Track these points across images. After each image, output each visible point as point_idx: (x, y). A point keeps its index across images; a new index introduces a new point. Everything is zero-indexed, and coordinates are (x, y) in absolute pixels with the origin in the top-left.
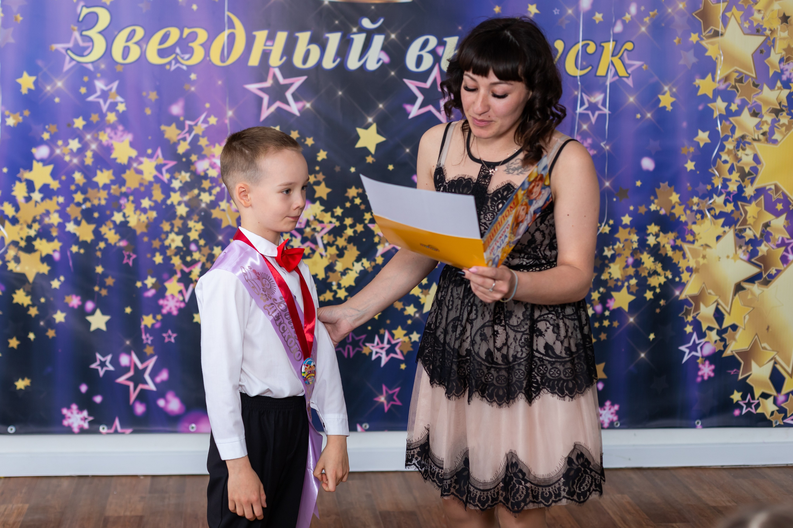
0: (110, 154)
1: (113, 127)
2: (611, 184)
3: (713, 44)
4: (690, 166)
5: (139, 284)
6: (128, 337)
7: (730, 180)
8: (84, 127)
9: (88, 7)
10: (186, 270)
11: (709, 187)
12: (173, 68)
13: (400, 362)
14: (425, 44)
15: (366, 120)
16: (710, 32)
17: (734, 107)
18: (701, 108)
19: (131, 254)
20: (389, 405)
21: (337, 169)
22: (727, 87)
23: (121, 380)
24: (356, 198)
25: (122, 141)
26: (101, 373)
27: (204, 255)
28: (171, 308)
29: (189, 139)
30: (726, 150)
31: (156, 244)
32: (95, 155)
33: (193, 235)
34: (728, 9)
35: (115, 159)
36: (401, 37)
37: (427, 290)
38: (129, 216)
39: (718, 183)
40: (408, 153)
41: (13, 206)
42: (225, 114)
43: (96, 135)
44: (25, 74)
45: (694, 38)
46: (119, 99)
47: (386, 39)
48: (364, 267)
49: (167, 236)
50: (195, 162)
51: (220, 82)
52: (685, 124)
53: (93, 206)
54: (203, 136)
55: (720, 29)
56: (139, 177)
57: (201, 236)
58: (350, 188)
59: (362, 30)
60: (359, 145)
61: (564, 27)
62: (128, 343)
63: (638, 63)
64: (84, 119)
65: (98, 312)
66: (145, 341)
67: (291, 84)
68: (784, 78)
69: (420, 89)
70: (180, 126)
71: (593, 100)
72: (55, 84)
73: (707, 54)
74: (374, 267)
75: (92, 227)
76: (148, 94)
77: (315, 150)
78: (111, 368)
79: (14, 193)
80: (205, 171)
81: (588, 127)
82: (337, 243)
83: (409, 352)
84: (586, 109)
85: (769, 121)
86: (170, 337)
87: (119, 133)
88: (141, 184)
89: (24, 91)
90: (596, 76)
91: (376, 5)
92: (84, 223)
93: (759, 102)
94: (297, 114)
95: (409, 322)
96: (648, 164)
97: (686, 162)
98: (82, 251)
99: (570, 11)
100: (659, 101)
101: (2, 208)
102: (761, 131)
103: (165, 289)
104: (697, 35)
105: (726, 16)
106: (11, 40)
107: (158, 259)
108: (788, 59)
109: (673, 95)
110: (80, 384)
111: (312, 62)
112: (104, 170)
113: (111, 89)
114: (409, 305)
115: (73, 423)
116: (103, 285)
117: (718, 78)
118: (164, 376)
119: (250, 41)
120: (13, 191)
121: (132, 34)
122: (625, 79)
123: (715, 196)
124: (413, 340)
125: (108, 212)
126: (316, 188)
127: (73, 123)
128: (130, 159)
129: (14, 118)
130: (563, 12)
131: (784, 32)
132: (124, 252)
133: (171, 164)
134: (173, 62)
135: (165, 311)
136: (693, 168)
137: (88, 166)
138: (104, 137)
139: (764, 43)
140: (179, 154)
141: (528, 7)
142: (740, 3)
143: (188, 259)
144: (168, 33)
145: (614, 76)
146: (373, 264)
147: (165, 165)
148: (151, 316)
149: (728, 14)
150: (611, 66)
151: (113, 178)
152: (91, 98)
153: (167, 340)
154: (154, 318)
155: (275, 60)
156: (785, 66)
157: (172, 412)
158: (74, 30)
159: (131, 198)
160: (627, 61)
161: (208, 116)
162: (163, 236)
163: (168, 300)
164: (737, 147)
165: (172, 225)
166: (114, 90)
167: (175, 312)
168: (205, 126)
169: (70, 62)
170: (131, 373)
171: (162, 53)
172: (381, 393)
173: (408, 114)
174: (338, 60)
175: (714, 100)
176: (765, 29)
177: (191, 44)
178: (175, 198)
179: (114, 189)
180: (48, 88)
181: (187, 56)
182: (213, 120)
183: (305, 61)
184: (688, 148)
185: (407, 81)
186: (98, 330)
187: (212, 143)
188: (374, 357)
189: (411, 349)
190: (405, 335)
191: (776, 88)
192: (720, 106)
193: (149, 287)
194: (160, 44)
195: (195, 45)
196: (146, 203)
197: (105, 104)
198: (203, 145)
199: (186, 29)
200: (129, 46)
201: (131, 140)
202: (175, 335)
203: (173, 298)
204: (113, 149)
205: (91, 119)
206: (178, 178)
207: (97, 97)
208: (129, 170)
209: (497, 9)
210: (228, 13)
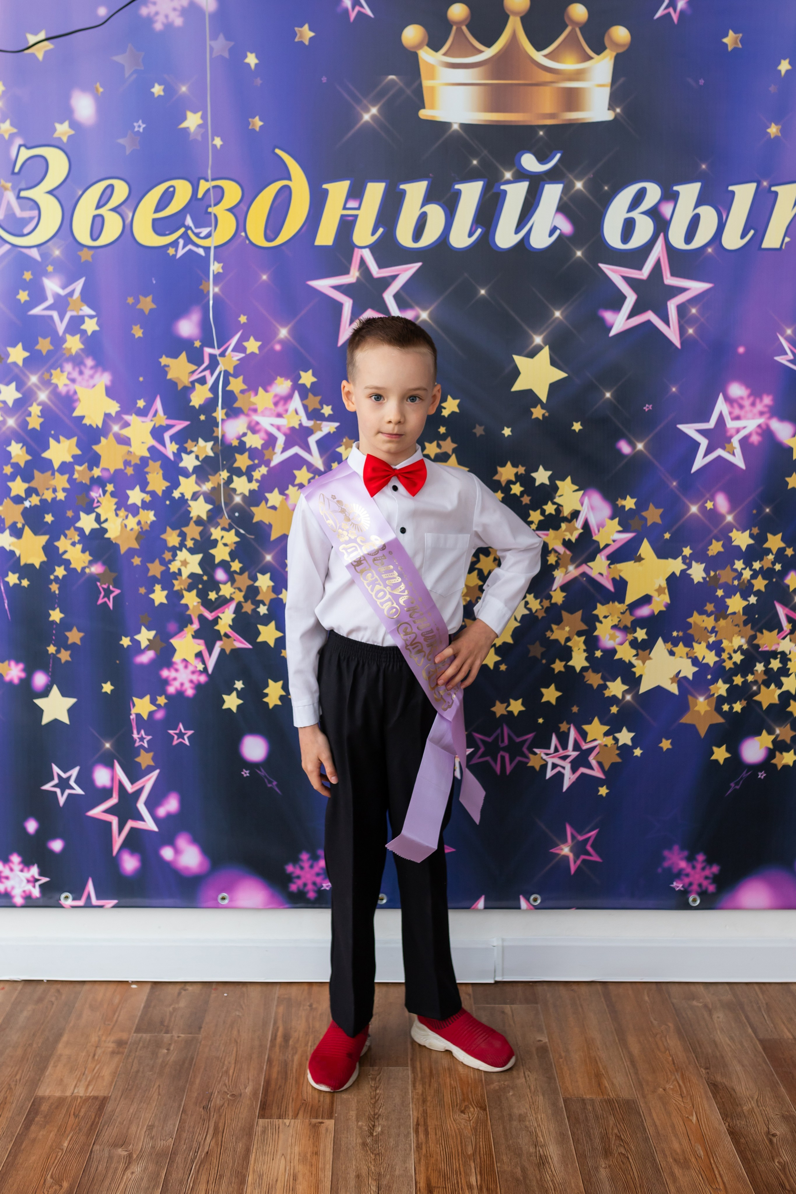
0: (73, 409)
5: (126, 642)
6: (108, 736)
8: (25, 360)
9: (28, 148)
10: (209, 616)
12: (181, 252)
13: (599, 782)
14: (639, 197)
15: (531, 340)
19: (111, 587)
20: (579, 862)
21: (479, 431)
23: (97, 812)
24: (514, 483)
25: (94, 386)
26: (62, 800)
27: (240, 590)
28: (182, 684)
29: (211, 381)
31: (155, 569)
32: (45, 412)
33: (221, 553)
35: (83, 417)
36: (593, 186)
37: (648, 651)
38: (106, 520)
40: (608, 399)
42: (276, 333)
43: (46, 376)
46: (87, 310)
47: (564, 192)
48: (530, 610)
49: (175, 555)
50: (222, 422)
51: (265, 277)
53: (43, 501)
54: (236, 376)
56: (125, 448)
57: (233, 555)
58: (503, 465)
59: (521, 175)
60: (518, 386)
62: (108, 745)
64: (25, 349)
65: (55, 690)
66: (137, 744)
67: (394, 277)
69: (631, 282)
70: (195, 358)
74: (547, 610)
75: (43, 539)
76: (137, 301)
78: (78, 791)
80: (239, 438)
82: (477, 566)
83: (613, 765)
86: (181, 735)
87: (88, 372)
88: (127, 463)
91: (548, 129)
92: (27, 531)
95: (614, 709)
98: (25, 583)
103: (173, 650)
107: (159, 596)
110: (25, 819)
111: (430, 237)
112: (62, 438)
113: (71, 294)
114: (614, 680)
115: (13, 888)
116: (63, 643)
118: (172, 805)
119: (319, 200)
121: (109, 192)
124: (620, 744)
125: (70, 514)
127: (8, 355)
128: (107, 416)
132: (99, 584)
133: (180, 425)
134: (181, 242)
135: (171, 690)
137: (34, 429)
138: (60, 380)
140: (194, 407)
143: (212, 596)
144: (171, 189)
146: (546, 603)
147: (169, 427)
148: (147, 698)
151: (78, 452)
152: (37, 311)
153: (175, 742)
154: (153, 701)
155: (364, 235)
157: (187, 868)
158: (6, 189)
159: (110, 488)
161: (244, 338)
162: (168, 556)
163: (177, 670)
165: (183, 536)
166: (77, 294)
167: (190, 692)
168: (242, 355)
170: (114, 801)
171: (160, 227)
172: (565, 841)
173: (610, 328)
174: (479, 231)
177: (210, 210)
178: (187, 487)
179: (80, 472)
181: (204, 231)
182: (253, 346)
183: (418, 234)
185: (604, 267)
186: (56, 722)
187: (252, 387)
188: (549, 774)
189: (619, 760)
190: (606, 734)
193: (143, 646)
194: (157, 211)
195: (219, 211)
196: (136, 496)
197: (62, 319)
198: (237, 391)
199: (202, 182)
200: (102, 217)
201: (108, 383)
202: (190, 732)
203: (186, 667)
204: (78, 400)
205: (38, 347)
206: (191, 452)
207: (48, 308)
208: (106, 437)
209: (773, 130)
210: (277, 151)
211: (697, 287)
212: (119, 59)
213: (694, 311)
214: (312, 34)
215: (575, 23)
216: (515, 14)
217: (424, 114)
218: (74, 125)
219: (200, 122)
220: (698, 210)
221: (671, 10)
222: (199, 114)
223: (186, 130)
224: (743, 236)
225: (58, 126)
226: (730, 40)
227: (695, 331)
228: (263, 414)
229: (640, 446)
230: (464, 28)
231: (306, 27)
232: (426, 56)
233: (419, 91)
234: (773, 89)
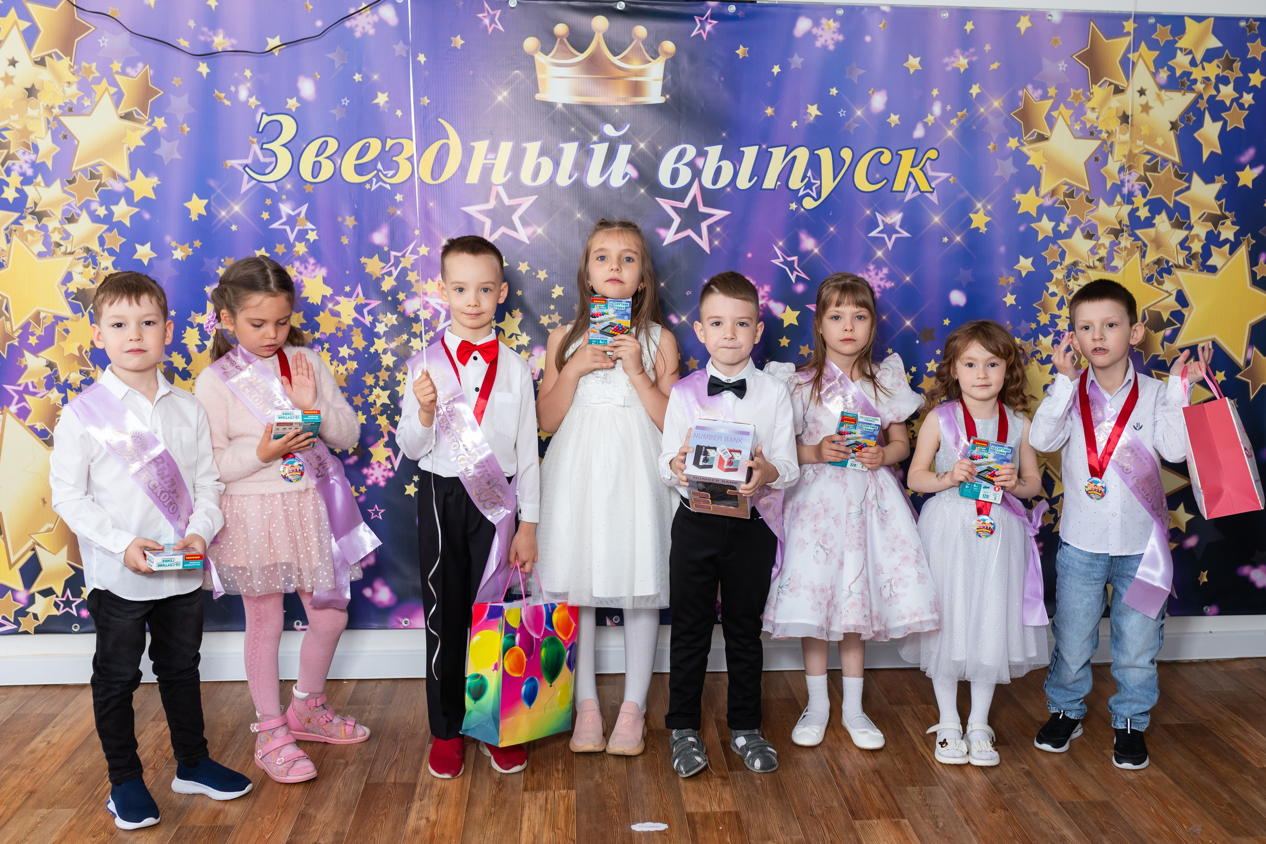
1: (303, 260)
2: (912, 323)
3: (1036, 150)
4: (1010, 300)
7: (1059, 317)
9: (268, 115)
11: (1034, 326)
12: (374, 187)
14: (682, 154)
16: (1032, 135)
17: (1063, 228)
18: (1022, 228)
22: (1055, 202)
25: (315, 277)
28: (377, 478)
29: (395, 274)
30: (1054, 280)
31: (358, 402)
34: (1054, 107)
35: (307, 298)
36: (652, 147)
39: (1044, 319)
41: (183, 357)
44: (195, 196)
45: (1013, 143)
46: (310, 226)
47: (633, 149)
49: (371, 391)
50: (403, 300)
51: (431, 204)
52: (1002, 249)
54: (412, 271)
55: (1047, 133)
56: (336, 319)
59: (603, 139)
61: (852, 132)
63: (944, 175)
67: (519, 205)
68: (1125, 190)
69: (677, 210)
70: (385, 258)
71: (889, 220)
72: (232, 209)
73: (1029, 163)
76: (344, 220)
77: (549, 285)
79: (183, 341)
80: (415, 312)
81: (884, 254)
84: (879, 232)
85: (1107, 245)
86: (376, 513)
87: (310, 267)
88: (338, 329)
89: (194, 217)
90: (892, 191)
91: (620, 108)
93: (1094, 221)
94: (527, 242)
96: (957, 298)
97: (1006, 296)
99: (859, 113)
100: (970, 221)
101: (171, 359)
102: (1098, 257)
103: (371, 455)
104: (1016, 139)
105: (1052, 116)
106: (177, 156)
108: (1130, 168)
109: (987, 213)
111: (543, 178)
113: (299, 214)
117: (1043, 192)
119: (468, 153)
120: (184, 338)
121: (325, 145)
122: (928, 195)
123: (1041, 337)
126: (550, 330)
128: (324, 297)
129: (182, 251)
130: (850, 113)
131: (1124, 134)
133: (374, 304)
134: (374, 180)
135: (369, 482)
136: (1014, 303)
139: (1099, 149)
140: (383, 292)
141: (807, 108)
142: (1069, 100)
144: (368, 144)
145: (914, 191)
147: (367, 305)
149: (1055, 114)
150: (911, 179)
152: (275, 226)
153: (372, 517)
155: (499, 177)
156: (1126, 176)
157: (381, 604)
158: (253, 143)
159: (326, 346)
160: (931, 173)
161: (418, 245)
162: (366, 392)
163: (373, 469)
164: (1068, 276)
165: (377, 378)
166: (303, 215)
167: (382, 484)
168: (416, 257)
169: (248, 182)
171: (360, 169)
173: (662, 240)
174: (576, 176)
175: (1039, 219)
176: (1101, 131)
177: (394, 159)
178: (380, 345)
180: (223, 213)
181: (391, 173)
182: (424, 250)
183: (535, 177)
184: (1007, 278)
185: (660, 201)
187: (424, 278)
191: (1115, 204)
192: (1045, 226)
193: (350, 453)
194: (358, 158)
195: (400, 159)
196: (344, 351)
197: (292, 232)
198: (413, 281)
199: (388, 140)
200: (320, 162)
201: (325, 275)
202: (383, 511)
203: (380, 467)
204: (304, 286)
205: (276, 250)
206: (382, 322)
207: (282, 224)
208: (323, 311)
209: (769, 111)
210: (440, 120)
211: (720, 214)
212: (331, 56)
213: (718, 229)
214: (463, 42)
215: (639, 38)
216: (599, 31)
217: (538, 97)
218: (300, 100)
219: (387, 99)
220: (720, 163)
221: (702, 31)
222: (386, 94)
223: (377, 105)
224: (750, 181)
225: (289, 100)
226: (741, 51)
227: (719, 243)
228: (431, 297)
229: (684, 318)
230: (565, 40)
231: (459, 37)
232: (540, 58)
233: (535, 82)
234: (769, 84)
